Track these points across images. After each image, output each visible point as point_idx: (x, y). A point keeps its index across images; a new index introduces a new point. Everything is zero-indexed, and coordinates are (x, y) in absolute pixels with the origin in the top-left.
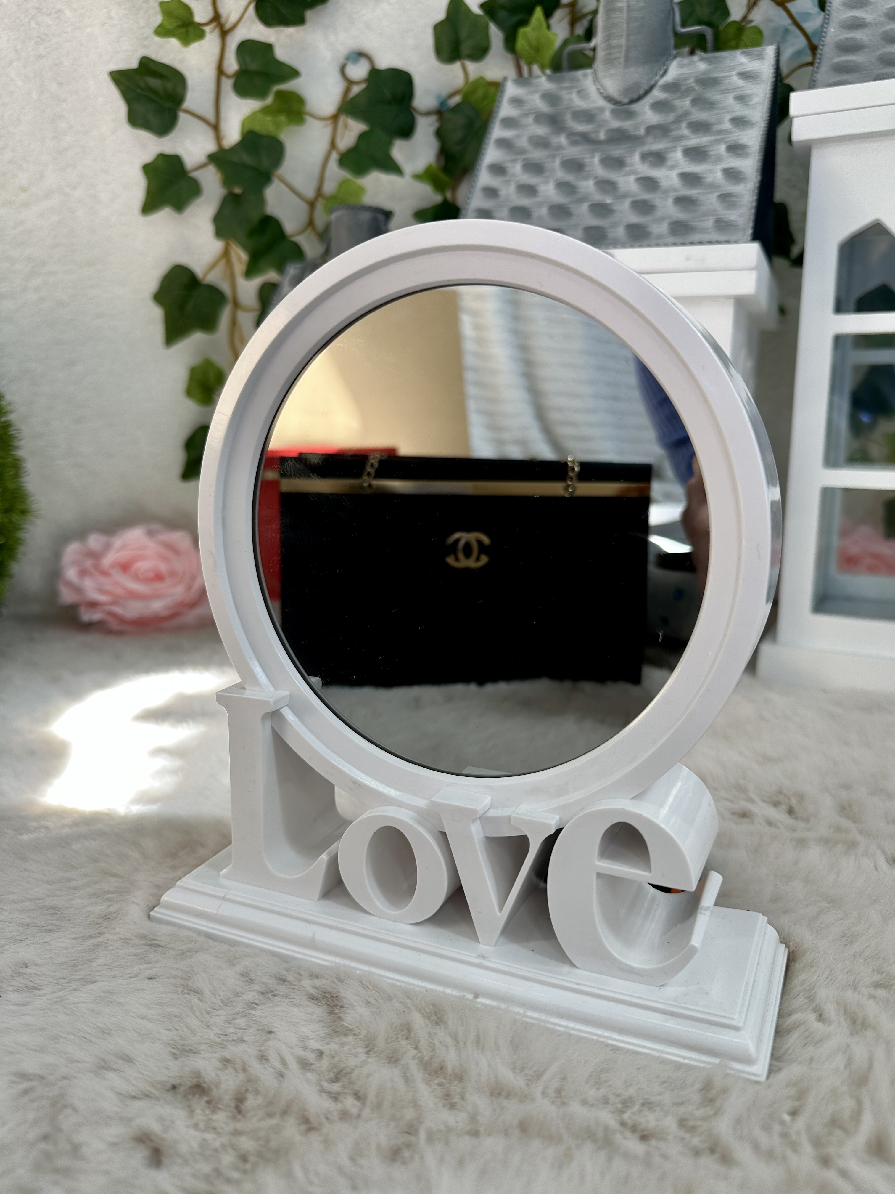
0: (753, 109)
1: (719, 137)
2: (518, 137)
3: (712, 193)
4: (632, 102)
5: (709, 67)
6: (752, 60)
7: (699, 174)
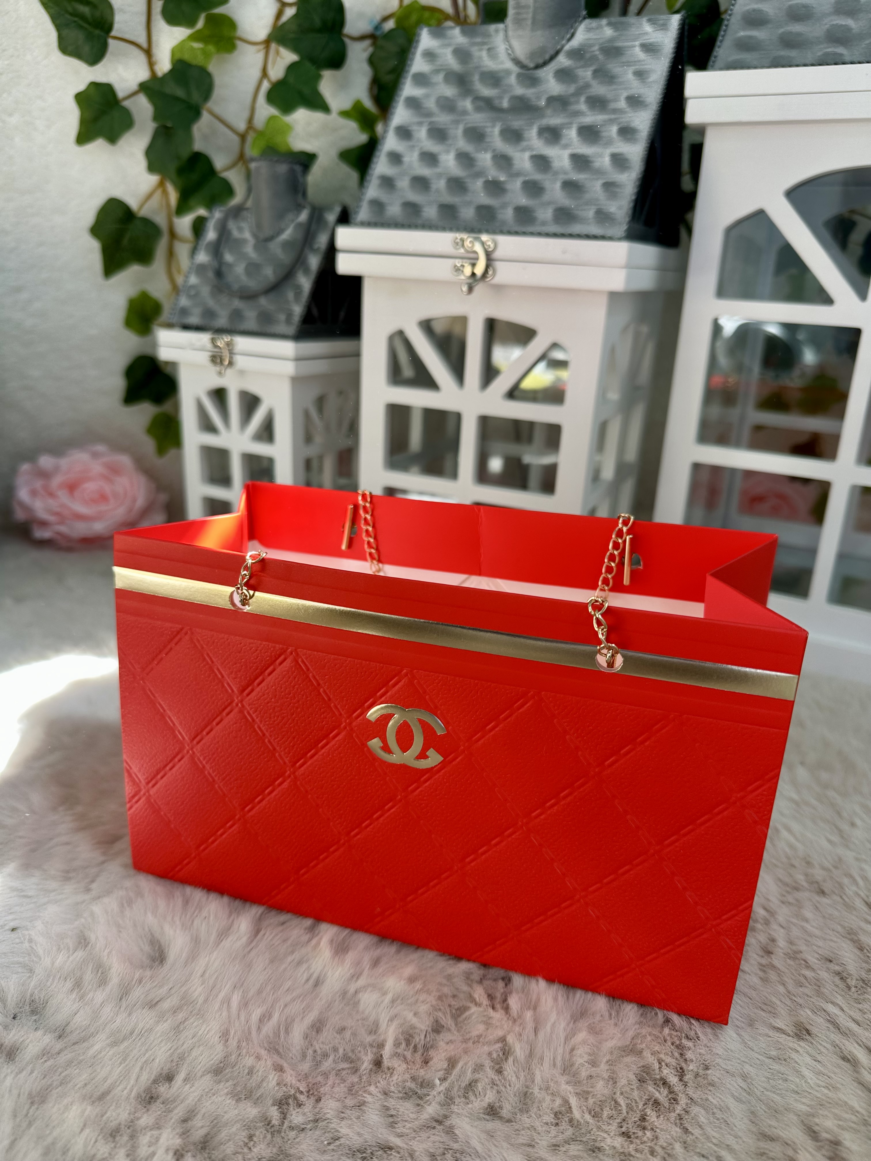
0: (649, 87)
1: (613, 116)
2: (427, 96)
3: (597, 179)
4: (538, 67)
5: (615, 34)
6: (656, 30)
7: (589, 157)
